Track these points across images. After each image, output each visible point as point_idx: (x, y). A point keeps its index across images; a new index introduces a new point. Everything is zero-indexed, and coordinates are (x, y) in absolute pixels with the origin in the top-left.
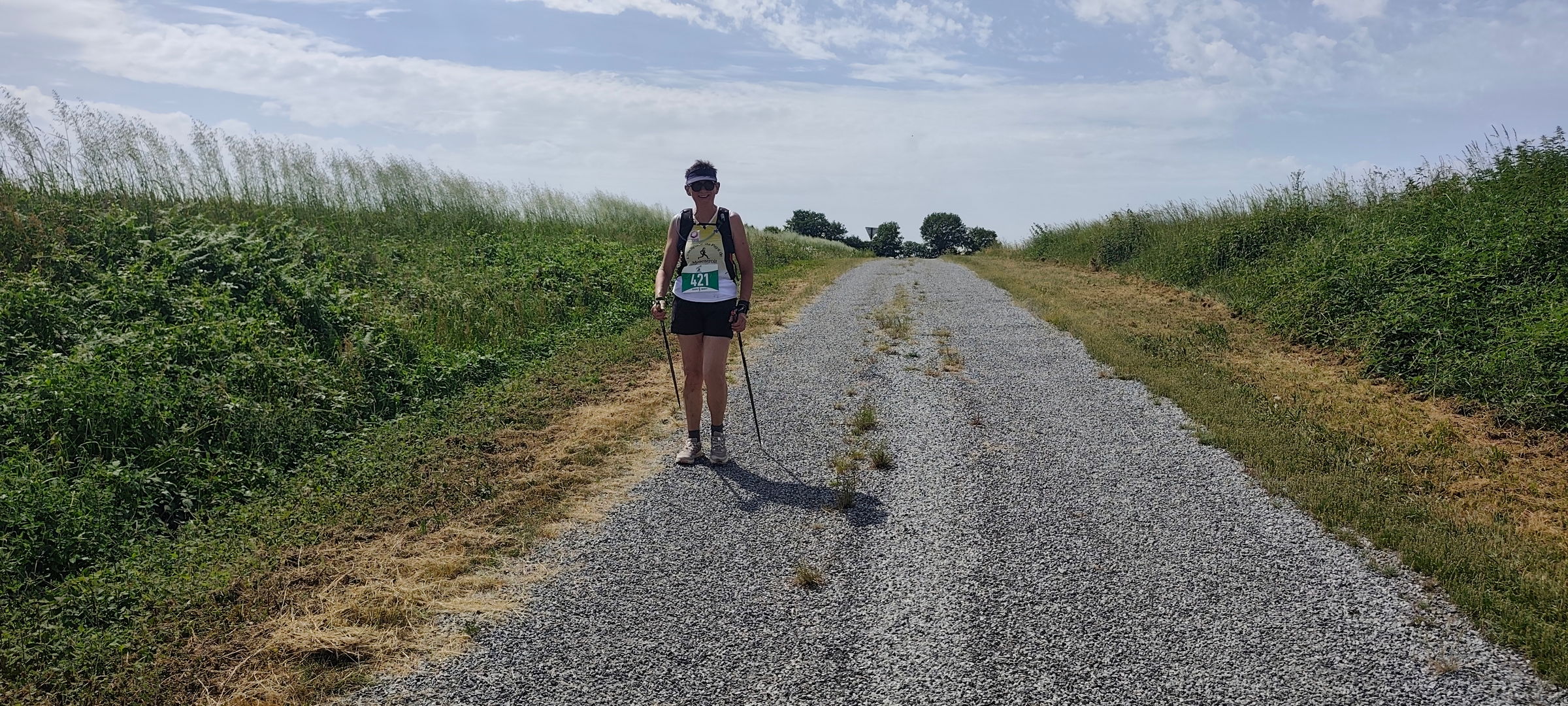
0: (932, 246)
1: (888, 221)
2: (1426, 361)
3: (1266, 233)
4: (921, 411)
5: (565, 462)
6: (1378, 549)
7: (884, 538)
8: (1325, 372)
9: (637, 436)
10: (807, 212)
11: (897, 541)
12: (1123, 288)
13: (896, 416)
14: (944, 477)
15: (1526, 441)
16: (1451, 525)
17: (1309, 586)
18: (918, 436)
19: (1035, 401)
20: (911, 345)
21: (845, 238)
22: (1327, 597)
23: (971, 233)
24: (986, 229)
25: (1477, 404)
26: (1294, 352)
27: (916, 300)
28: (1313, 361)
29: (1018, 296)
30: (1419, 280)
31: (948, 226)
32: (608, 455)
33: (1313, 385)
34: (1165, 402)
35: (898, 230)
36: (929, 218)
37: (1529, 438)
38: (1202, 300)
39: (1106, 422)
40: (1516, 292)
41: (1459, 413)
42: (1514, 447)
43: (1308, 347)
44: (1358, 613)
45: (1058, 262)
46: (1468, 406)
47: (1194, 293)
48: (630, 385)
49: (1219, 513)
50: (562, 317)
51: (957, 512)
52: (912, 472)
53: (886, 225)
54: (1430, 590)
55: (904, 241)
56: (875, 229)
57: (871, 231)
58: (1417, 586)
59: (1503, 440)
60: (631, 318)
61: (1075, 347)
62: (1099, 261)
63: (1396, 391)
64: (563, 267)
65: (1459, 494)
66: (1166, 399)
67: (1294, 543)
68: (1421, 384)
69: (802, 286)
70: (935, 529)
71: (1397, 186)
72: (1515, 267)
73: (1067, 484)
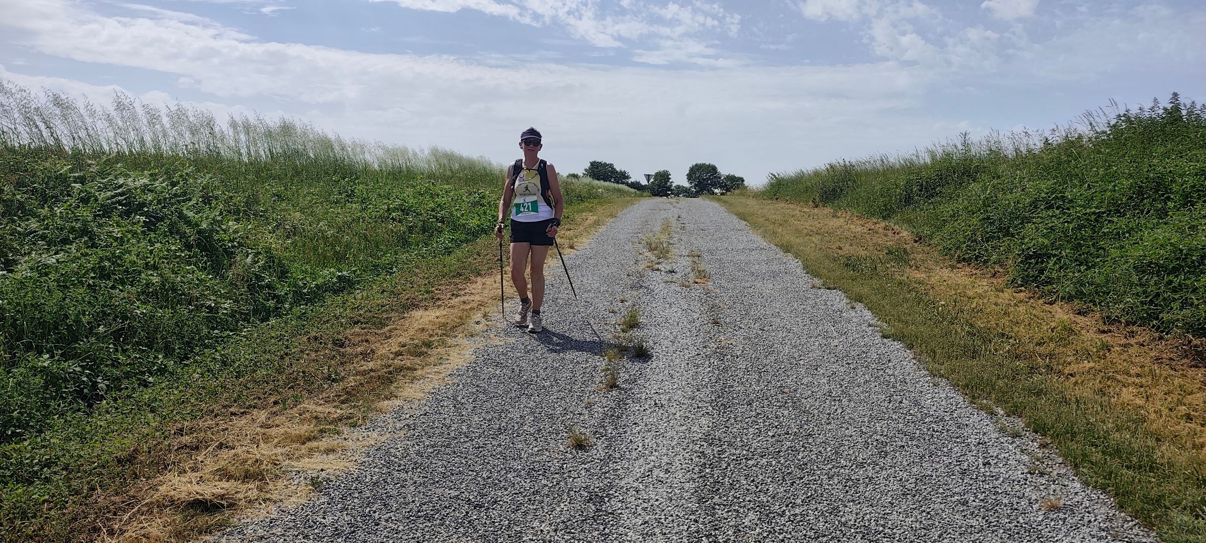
0: (695, 189)
1: (662, 170)
2: (1054, 275)
3: (941, 179)
4: (674, 314)
5: (398, 354)
6: (1008, 416)
7: (639, 410)
8: (980, 284)
9: (456, 333)
10: (600, 163)
11: (648, 412)
12: (835, 220)
13: (655, 317)
14: (688, 364)
15: (1126, 334)
16: (1063, 398)
17: (955, 445)
18: (671, 333)
19: (761, 306)
20: (671, 263)
21: (630, 182)
22: (967, 453)
23: (725, 178)
24: (737, 176)
25: (1090, 307)
26: (958, 268)
27: (678, 229)
28: (972, 275)
29: (755, 226)
30: (1050, 214)
31: (708, 173)
32: (432, 348)
33: (970, 293)
34: (859, 306)
35: (670, 177)
36: (693, 167)
37: (1128, 332)
38: (893, 229)
39: (813, 321)
40: (1121, 223)
41: (1078, 314)
42: (1116, 339)
43: (969, 264)
44: (990, 464)
45: (787, 200)
46: (1084, 309)
47: (887, 224)
48: (453, 295)
49: (892, 390)
50: (404, 242)
51: (695, 390)
52: (664, 360)
53: (660, 173)
54: (1044, 447)
55: (674, 185)
56: (651, 175)
57: (648, 177)
58: (1035, 444)
59: (1109, 334)
60: (458, 244)
61: (795, 265)
62: (817, 200)
63: (1032, 297)
64: (407, 205)
65: (1071, 375)
66: (860, 304)
67: (946, 412)
68: (1050, 292)
69: (592, 218)
70: (678, 403)
71: (1037, 144)
72: (1120, 204)
73: (780, 368)
